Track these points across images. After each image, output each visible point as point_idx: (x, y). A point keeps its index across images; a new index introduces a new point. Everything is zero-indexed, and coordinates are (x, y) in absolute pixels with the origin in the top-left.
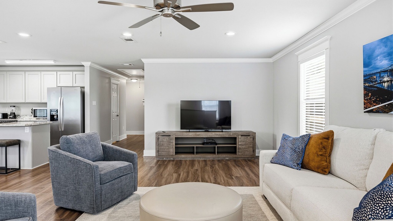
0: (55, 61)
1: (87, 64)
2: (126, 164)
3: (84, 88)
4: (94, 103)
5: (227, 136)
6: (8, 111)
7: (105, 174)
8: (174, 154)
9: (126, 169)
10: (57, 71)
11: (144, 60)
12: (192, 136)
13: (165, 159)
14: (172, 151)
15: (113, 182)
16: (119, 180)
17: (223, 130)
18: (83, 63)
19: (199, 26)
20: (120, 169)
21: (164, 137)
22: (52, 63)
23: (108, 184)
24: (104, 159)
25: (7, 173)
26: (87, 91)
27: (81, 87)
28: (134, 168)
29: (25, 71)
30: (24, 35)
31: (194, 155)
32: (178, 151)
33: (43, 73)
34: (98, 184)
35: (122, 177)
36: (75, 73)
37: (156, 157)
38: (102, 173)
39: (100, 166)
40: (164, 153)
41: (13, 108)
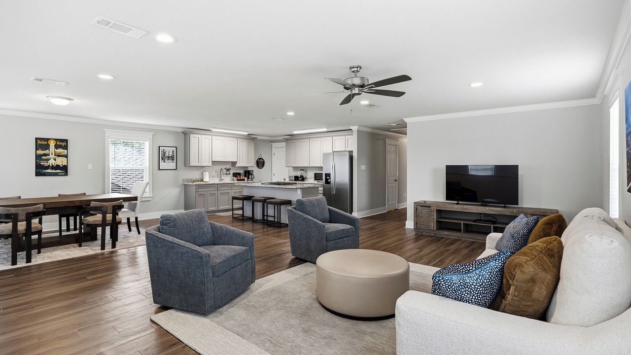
0: (327, 128)
1: (355, 128)
2: (349, 227)
3: (352, 152)
4: (363, 167)
5: (509, 214)
6: (298, 174)
7: (330, 233)
8: (435, 229)
9: (348, 231)
10: (332, 136)
11: (406, 120)
12: (458, 210)
13: (424, 233)
14: (433, 225)
15: (337, 241)
16: (342, 240)
17: (506, 205)
18: (351, 128)
19: (405, 93)
20: (343, 230)
21: (423, 208)
22: (325, 130)
23: (332, 242)
24: (330, 222)
25: (280, 227)
26: (355, 155)
27: (349, 152)
28: (356, 232)
29: (309, 138)
30: (291, 114)
31: (461, 234)
32: (441, 226)
33: (322, 139)
34: (324, 240)
35: (344, 238)
36: (347, 137)
37: (414, 229)
38: (328, 232)
39: (326, 226)
40: (423, 227)
41: (302, 171)
